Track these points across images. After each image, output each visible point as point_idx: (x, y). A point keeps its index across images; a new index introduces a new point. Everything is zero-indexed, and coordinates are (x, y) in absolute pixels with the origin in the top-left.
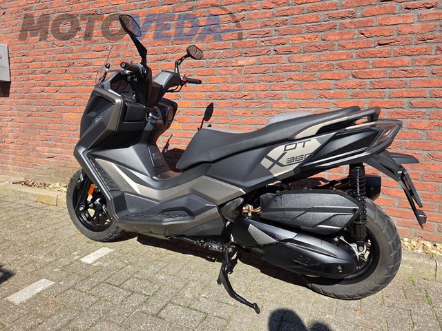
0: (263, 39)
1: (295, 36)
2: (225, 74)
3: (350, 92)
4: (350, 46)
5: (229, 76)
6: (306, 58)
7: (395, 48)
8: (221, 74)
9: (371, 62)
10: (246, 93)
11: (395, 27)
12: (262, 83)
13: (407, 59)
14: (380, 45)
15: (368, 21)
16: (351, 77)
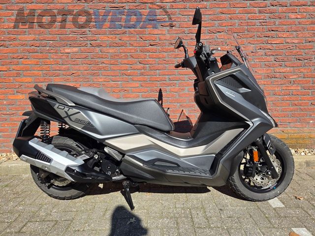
0: (81, 36)
1: (102, 36)
2: (56, 59)
3: (139, 72)
4: (135, 45)
5: (60, 60)
6: (112, 50)
7: (159, 48)
8: (53, 58)
9: (148, 55)
10: (74, 72)
11: (157, 35)
12: (84, 65)
13: (165, 54)
14: (151, 45)
15: (143, 31)
16: (138, 63)
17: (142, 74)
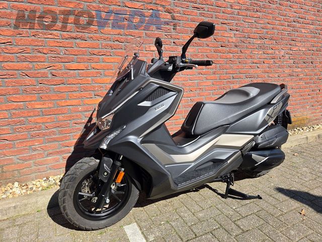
0: (166, 33)
1: (185, 35)
4: (210, 45)
6: (191, 50)
7: (227, 49)
9: (219, 55)
11: (227, 38)
13: (231, 55)
14: (222, 46)
15: (217, 33)
17: (214, 73)
